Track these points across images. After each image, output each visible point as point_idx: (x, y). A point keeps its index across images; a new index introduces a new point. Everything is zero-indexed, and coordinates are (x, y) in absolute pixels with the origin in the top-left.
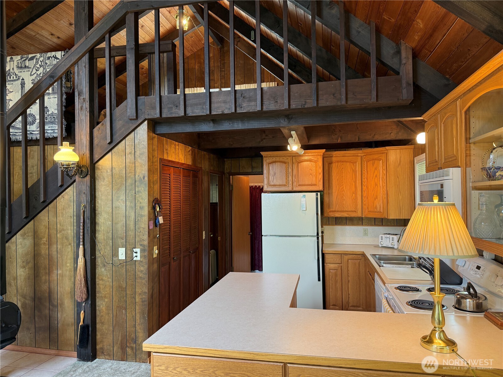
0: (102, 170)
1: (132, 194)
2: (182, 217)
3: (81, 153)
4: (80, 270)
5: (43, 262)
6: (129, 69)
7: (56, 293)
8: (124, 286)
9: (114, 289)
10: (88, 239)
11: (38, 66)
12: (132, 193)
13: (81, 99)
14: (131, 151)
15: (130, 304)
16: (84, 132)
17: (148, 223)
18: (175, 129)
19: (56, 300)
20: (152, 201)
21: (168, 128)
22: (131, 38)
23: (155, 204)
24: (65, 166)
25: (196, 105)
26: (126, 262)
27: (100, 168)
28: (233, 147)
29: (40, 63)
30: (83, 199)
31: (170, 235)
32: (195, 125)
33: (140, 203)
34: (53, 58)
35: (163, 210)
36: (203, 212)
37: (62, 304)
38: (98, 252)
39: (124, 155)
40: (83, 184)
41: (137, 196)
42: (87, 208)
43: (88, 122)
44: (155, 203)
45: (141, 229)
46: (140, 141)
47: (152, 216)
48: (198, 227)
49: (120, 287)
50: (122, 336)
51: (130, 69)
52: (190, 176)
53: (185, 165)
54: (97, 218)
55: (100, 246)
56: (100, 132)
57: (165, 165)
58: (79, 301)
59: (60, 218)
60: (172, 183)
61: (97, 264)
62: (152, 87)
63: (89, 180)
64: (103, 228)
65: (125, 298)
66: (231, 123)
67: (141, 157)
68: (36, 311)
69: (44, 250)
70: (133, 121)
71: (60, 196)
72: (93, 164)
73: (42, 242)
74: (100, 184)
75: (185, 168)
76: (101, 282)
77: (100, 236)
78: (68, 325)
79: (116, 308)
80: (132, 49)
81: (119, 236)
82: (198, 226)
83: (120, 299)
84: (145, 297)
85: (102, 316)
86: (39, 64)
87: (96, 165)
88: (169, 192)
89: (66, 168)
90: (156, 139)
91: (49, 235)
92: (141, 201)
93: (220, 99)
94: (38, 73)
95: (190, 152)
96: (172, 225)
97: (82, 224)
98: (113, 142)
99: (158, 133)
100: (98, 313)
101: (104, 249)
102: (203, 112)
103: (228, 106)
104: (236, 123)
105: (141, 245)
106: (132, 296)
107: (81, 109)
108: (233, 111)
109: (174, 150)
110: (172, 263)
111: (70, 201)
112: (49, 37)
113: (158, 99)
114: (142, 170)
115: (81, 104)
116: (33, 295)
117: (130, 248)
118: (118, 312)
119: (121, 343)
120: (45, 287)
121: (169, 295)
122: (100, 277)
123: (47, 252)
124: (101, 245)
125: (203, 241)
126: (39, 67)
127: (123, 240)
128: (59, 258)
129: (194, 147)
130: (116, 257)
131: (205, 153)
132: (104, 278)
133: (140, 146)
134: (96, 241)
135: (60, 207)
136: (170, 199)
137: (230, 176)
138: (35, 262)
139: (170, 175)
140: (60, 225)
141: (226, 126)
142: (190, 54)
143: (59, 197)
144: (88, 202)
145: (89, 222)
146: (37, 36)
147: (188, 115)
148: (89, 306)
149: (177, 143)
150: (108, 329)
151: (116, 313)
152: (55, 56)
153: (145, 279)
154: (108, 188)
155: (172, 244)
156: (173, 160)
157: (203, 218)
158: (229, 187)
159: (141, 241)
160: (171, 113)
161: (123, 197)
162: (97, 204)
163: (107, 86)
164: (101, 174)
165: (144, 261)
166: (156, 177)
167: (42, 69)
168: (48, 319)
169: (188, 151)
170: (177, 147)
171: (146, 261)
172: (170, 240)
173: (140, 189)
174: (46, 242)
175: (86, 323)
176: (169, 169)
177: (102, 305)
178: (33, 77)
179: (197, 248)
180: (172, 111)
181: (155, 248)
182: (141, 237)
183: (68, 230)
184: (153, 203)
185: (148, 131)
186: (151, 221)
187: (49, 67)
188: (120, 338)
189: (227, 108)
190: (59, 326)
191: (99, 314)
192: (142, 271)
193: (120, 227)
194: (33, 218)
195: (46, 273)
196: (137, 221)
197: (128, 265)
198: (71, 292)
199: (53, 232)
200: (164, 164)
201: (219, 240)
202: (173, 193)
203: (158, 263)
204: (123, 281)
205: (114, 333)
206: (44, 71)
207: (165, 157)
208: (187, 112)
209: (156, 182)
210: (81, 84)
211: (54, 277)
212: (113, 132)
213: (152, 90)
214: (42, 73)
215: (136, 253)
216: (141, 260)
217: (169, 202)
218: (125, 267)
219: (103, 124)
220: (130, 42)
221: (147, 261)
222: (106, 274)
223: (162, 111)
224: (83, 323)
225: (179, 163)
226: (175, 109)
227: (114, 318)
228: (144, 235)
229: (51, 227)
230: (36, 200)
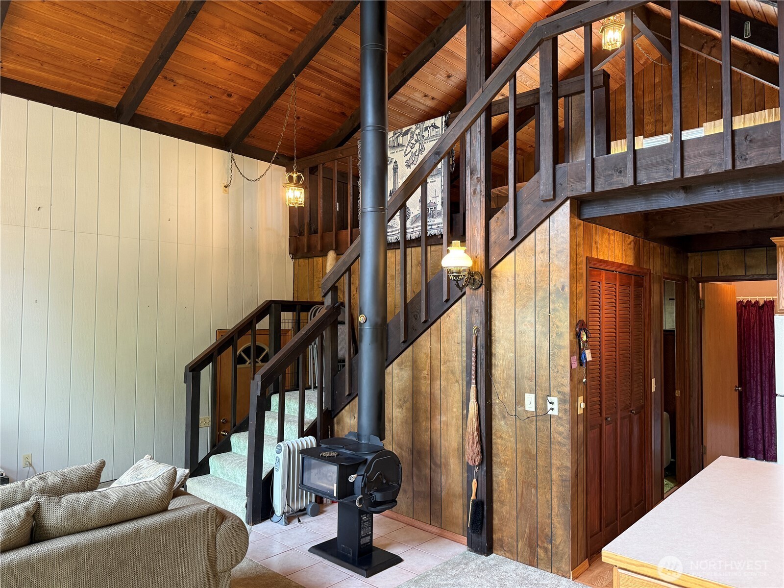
0: (500, 278)
1: (544, 314)
2: (619, 352)
3: (475, 254)
4: (472, 419)
5: (424, 403)
6: (543, 125)
7: (439, 448)
8: (534, 452)
9: (519, 455)
10: (482, 376)
11: (413, 142)
12: (545, 311)
13: (474, 179)
14: (543, 248)
15: (543, 480)
16: (478, 224)
17: (571, 359)
18: (615, 208)
19: (439, 458)
20: (575, 324)
21: (603, 208)
22: (547, 77)
23: (580, 330)
24: (455, 274)
25: (656, 165)
26: (536, 416)
27: (498, 276)
28: (713, 231)
29: (415, 137)
30: (476, 319)
31: (600, 381)
32: (650, 199)
33: (558, 327)
34: (431, 128)
35: (590, 340)
36: (652, 345)
37: (447, 464)
38: (495, 396)
39: (533, 255)
40: (476, 298)
41: (553, 316)
42: (481, 332)
43: (483, 210)
44: (579, 327)
45: (559, 367)
46: (558, 232)
47: (575, 348)
48: (643, 371)
49: (527, 452)
50: (530, 528)
51: (546, 125)
52: (630, 285)
53: (623, 267)
54: (493, 346)
55: (498, 387)
56: (499, 223)
57: (595, 267)
58: (471, 463)
59: (445, 345)
60: (603, 297)
61: (493, 413)
62: (570, 147)
63: (484, 292)
64: (501, 362)
65: (535, 471)
66: (720, 189)
67: (559, 256)
68: (414, 468)
69: (424, 387)
70: (548, 203)
71: (445, 315)
72: (489, 269)
73: (423, 375)
74: (498, 298)
75: (623, 271)
76: (499, 441)
77: (498, 373)
78: (455, 496)
79: (521, 483)
80: (548, 93)
81: (526, 375)
82: (643, 369)
83: (528, 471)
84: (567, 474)
85: (501, 492)
86: (414, 139)
87: (493, 271)
88: (598, 311)
89: (456, 276)
90: (581, 228)
91: (431, 367)
92: (558, 324)
93: (701, 149)
94: (414, 150)
95: (632, 246)
96: (604, 364)
97: (474, 355)
98: (518, 236)
99: (586, 217)
100: (495, 486)
101: (504, 393)
102: (667, 176)
103: (717, 160)
104: (733, 188)
105: (559, 392)
106: (547, 469)
107: (474, 193)
108: (729, 167)
109: (607, 243)
110: (604, 427)
111: (458, 321)
112: (422, 101)
113: (589, 164)
114: (561, 277)
115: (474, 186)
116: (411, 447)
117: (542, 396)
118: (524, 490)
119: (529, 538)
120: (426, 437)
121: (600, 477)
122: (498, 434)
123: (428, 389)
124: (500, 387)
125: (653, 395)
126: (415, 143)
127: (531, 381)
128: (443, 399)
129: (638, 236)
130: (522, 406)
131: (655, 244)
132: (504, 436)
133: (557, 240)
134: (493, 379)
135: (445, 329)
136: (599, 322)
137: (698, 283)
138: (414, 402)
139: (599, 283)
140: (445, 354)
141: (711, 196)
142: (618, 86)
143: (443, 316)
144: (483, 324)
145: (484, 352)
146: (408, 101)
147: (640, 183)
148: (483, 473)
149: (611, 231)
150: (510, 513)
151: (522, 491)
152: (433, 125)
153: (566, 446)
154: (508, 305)
155: (604, 396)
156: (606, 259)
157: (652, 355)
158: (697, 302)
159: (558, 386)
160: (610, 184)
161: (530, 318)
162: (493, 327)
163: (511, 156)
164: (500, 283)
165: (565, 418)
166: (581, 287)
167: (418, 144)
168: (430, 482)
169: (629, 242)
170: (613, 237)
171: (567, 418)
172: (600, 389)
173: (556, 305)
174: (427, 376)
175: (479, 498)
176: (599, 273)
177: (501, 475)
178: (407, 158)
179: (643, 407)
180: (612, 181)
181: (581, 399)
182: (559, 379)
183: (454, 361)
184: (576, 329)
185: (571, 216)
186: (574, 356)
187: (426, 141)
188: (527, 530)
189: (715, 164)
190: (442, 494)
191: (496, 488)
192: (562, 431)
193: (527, 361)
194: (412, 343)
195: (427, 418)
196: (552, 355)
197: (540, 421)
198: (458, 449)
199: (436, 362)
200: (592, 266)
201: (677, 395)
202: (604, 312)
203: (585, 423)
204: (531, 445)
205: (519, 521)
206: (421, 147)
207: (595, 255)
208: (639, 179)
209: (580, 295)
210: (474, 157)
211: (437, 424)
212: (518, 223)
213: (570, 153)
214: (418, 150)
215: (552, 403)
216: (560, 415)
217: (598, 327)
218: (534, 423)
219: (503, 212)
220: (545, 84)
221: (569, 417)
222: (506, 430)
223: (596, 183)
224: (475, 498)
225: (614, 263)
226: (618, 176)
227: (519, 499)
228: (563, 378)
229: (434, 356)
230: (416, 319)
